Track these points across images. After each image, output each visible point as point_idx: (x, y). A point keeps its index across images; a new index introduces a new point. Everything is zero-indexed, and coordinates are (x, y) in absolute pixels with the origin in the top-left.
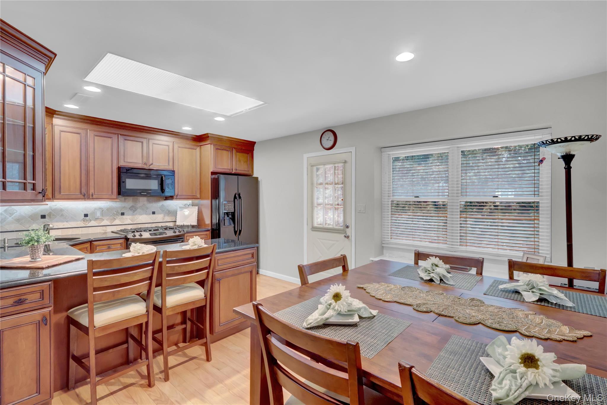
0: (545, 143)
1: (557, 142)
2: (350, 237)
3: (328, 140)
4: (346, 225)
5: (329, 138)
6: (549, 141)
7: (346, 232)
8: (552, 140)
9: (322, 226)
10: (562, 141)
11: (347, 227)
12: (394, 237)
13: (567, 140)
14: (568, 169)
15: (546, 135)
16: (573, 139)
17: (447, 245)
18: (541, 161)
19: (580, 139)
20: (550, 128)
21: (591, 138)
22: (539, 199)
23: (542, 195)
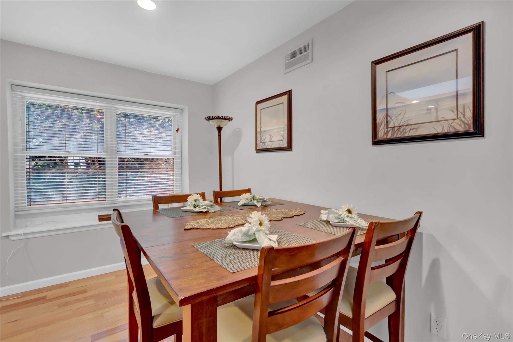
1: (214, 119)
6: (217, 117)
8: (218, 116)
10: (217, 119)
12: (31, 201)
13: (219, 118)
14: (220, 135)
15: (178, 114)
16: (222, 118)
17: (106, 199)
18: (177, 130)
19: (224, 118)
20: (182, 109)
21: (229, 119)
22: (174, 156)
23: (176, 154)
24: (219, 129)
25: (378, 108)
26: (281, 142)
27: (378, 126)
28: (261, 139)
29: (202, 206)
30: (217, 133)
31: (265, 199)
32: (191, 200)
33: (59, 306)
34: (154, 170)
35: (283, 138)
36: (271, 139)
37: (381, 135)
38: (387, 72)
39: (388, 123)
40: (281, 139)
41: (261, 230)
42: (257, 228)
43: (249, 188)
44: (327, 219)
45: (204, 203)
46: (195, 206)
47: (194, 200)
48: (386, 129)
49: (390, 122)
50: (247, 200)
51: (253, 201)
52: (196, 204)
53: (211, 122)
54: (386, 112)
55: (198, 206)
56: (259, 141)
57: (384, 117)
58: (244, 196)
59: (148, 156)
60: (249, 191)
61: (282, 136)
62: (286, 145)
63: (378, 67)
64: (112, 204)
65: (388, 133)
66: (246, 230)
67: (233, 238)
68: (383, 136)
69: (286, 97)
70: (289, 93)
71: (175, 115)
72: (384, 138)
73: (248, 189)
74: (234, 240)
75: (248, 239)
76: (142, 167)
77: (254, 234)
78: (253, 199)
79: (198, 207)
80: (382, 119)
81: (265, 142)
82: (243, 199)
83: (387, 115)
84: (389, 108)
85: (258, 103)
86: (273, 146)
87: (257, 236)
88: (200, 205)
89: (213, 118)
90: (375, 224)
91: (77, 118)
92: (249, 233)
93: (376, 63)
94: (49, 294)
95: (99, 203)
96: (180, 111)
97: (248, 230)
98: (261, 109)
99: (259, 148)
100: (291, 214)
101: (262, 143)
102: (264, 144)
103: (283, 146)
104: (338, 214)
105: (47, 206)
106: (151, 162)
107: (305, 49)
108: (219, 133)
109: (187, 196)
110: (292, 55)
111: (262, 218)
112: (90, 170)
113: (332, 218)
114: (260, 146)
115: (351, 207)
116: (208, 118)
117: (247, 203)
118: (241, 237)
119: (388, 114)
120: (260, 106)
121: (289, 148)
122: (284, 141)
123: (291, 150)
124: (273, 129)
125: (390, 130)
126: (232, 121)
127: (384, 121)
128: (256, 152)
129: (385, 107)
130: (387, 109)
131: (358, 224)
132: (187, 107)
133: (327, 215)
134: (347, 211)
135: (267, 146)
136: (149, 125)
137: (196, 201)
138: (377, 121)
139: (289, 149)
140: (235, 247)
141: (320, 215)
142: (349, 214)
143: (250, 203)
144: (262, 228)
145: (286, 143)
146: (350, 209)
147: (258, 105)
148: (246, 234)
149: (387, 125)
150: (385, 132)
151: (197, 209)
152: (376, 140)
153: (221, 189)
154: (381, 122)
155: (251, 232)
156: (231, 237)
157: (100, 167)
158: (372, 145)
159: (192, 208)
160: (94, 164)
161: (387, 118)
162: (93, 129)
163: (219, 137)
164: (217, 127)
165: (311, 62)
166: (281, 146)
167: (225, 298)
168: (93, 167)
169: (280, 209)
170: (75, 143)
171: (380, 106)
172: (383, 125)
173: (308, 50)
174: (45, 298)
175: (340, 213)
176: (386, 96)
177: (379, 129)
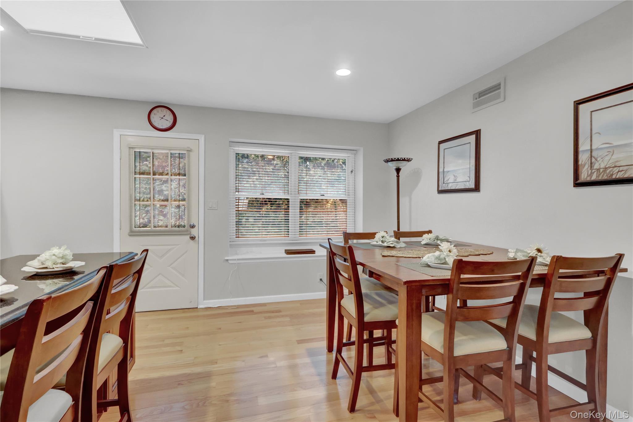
0: (388, 160)
1: (394, 161)
2: (197, 238)
3: (162, 118)
4: (190, 225)
5: (164, 116)
6: (396, 158)
7: (190, 232)
8: (398, 158)
9: (150, 228)
10: (397, 160)
11: (193, 227)
12: (239, 234)
13: (398, 160)
14: (398, 176)
15: (352, 155)
16: (401, 159)
17: (290, 236)
18: (352, 172)
19: (404, 160)
20: (356, 150)
21: (409, 160)
22: (347, 197)
23: (349, 195)
24: (398, 170)
25: (581, 148)
26: (468, 183)
27: (580, 168)
28: (444, 180)
29: (389, 242)
30: (396, 174)
31: (449, 239)
32: (378, 236)
33: (266, 318)
34: (319, 210)
35: (469, 179)
36: (456, 180)
37: (584, 176)
38: (592, 112)
39: (593, 165)
40: (467, 180)
41: (450, 255)
42: (447, 254)
43: (430, 230)
44: (514, 257)
45: (390, 239)
46: (382, 242)
47: (382, 237)
48: (590, 171)
49: (595, 164)
50: (430, 240)
51: (436, 241)
52: (383, 239)
53: (390, 164)
54: (590, 153)
55: (385, 241)
56: (441, 181)
57: (588, 158)
58: (425, 236)
59: (324, 197)
60: (430, 232)
61: (468, 176)
62: (473, 186)
63: (581, 107)
64: (295, 240)
65: (592, 174)
66: (438, 255)
67: (427, 260)
68: (586, 178)
69: (474, 137)
70: (477, 133)
71: (348, 156)
72: (587, 180)
73: (428, 230)
74: (428, 262)
75: (439, 262)
76: (309, 207)
77: (445, 259)
78: (436, 239)
79: (386, 243)
80: (586, 160)
81: (448, 183)
82: (426, 239)
83: (591, 156)
84: (593, 149)
85: (440, 142)
86: (459, 187)
87: (447, 259)
88: (386, 240)
89: (392, 160)
90: (557, 257)
91: (254, 161)
92: (441, 257)
93: (578, 103)
94: (255, 309)
95: (285, 239)
96: (354, 152)
97: (439, 255)
98: (444, 149)
99: (441, 189)
100: (477, 253)
101: (445, 184)
102: (448, 185)
103: (470, 187)
104: (526, 252)
105: (249, 239)
106: (316, 202)
107: (497, 87)
108: (397, 174)
109: (375, 234)
110: (481, 94)
111: (451, 247)
112: (263, 210)
113: (520, 256)
114: (442, 187)
115: (541, 247)
116: (387, 160)
117: (429, 242)
118: (434, 260)
119: (593, 155)
120: (443, 146)
121: (477, 188)
122: (471, 182)
123: (479, 191)
124: (459, 170)
125: (595, 172)
126: (411, 161)
127: (588, 163)
128: (438, 193)
129: (589, 148)
130: (591, 151)
131: (546, 261)
132: (362, 149)
133: (514, 254)
134: (536, 250)
135: (451, 187)
136: (315, 164)
137: (383, 237)
138: (580, 163)
139: (476, 190)
140: (429, 266)
141: (507, 253)
142: (538, 253)
143: (433, 243)
144: (451, 254)
145: (473, 184)
146: (540, 249)
147: (441, 145)
148: (438, 258)
149: (591, 167)
150: (589, 173)
151: (385, 244)
152: (577, 182)
153: (399, 229)
154: (584, 164)
155: (442, 256)
156: (426, 259)
157: (271, 206)
158: (574, 187)
159: (381, 243)
160: (266, 204)
161: (591, 160)
162: (266, 170)
163: (397, 178)
164: (396, 169)
165: (503, 100)
166: (467, 188)
167: (427, 292)
168: (266, 207)
169: (466, 249)
170: (252, 185)
171: (584, 146)
172: (586, 167)
173: (500, 88)
174: (252, 311)
175: (529, 252)
176: (590, 136)
177: (582, 170)
